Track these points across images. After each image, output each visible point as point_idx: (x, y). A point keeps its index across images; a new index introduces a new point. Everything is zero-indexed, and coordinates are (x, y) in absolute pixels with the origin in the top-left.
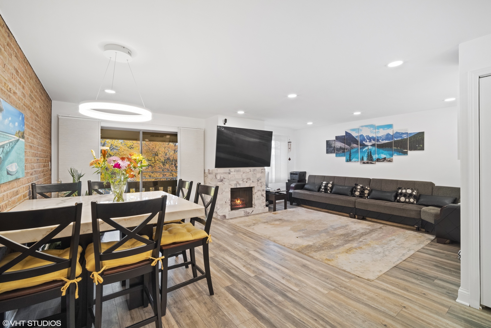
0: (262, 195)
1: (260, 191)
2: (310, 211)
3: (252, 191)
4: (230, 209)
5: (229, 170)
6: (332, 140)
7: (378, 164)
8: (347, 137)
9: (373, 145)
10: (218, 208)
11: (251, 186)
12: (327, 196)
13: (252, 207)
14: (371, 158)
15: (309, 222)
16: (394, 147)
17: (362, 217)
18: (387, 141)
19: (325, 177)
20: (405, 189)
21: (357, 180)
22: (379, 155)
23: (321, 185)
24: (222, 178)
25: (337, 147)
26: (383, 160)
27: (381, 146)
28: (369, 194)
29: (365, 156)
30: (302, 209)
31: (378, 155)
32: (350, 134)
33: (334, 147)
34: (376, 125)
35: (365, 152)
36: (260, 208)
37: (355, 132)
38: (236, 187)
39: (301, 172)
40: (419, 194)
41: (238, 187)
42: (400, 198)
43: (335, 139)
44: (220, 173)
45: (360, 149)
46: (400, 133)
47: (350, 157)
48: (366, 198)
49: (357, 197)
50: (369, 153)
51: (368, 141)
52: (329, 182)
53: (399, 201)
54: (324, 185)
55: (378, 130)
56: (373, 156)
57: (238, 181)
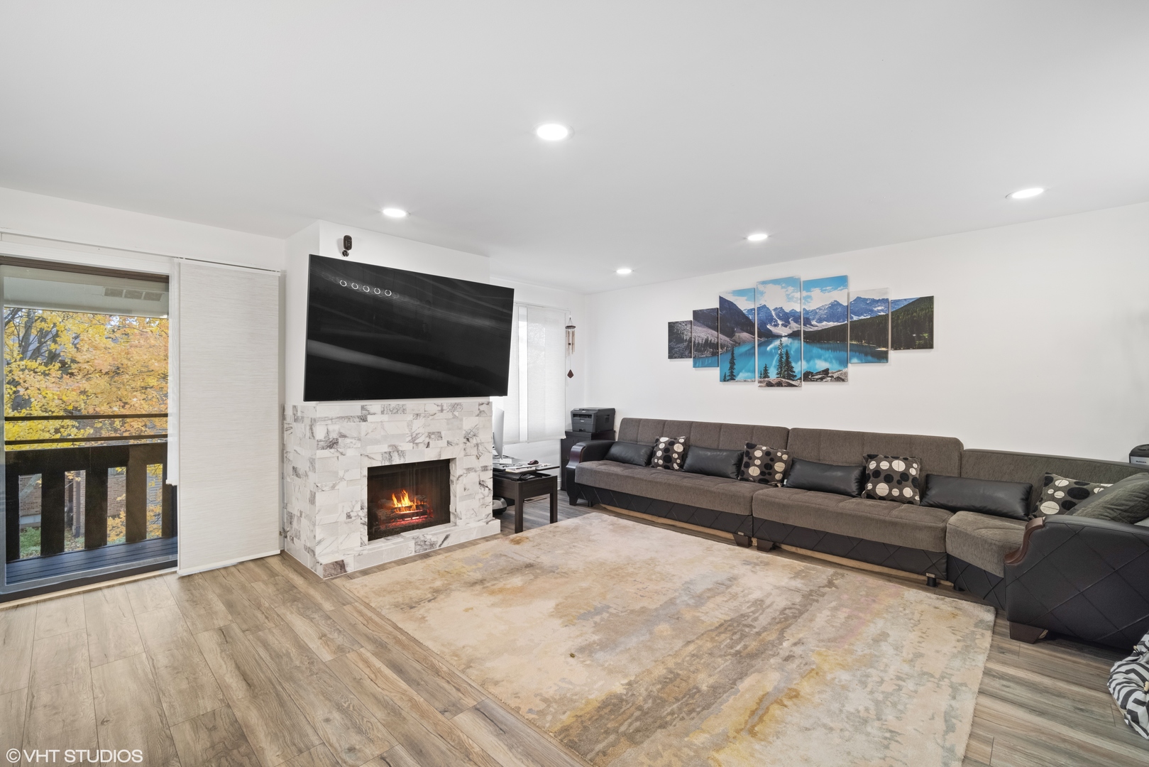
0: (481, 484)
1: (475, 471)
2: (625, 527)
3: (449, 473)
4: (366, 538)
5: (363, 408)
6: (683, 322)
7: (807, 387)
8: (724, 312)
9: (796, 335)
10: (318, 538)
11: (443, 458)
12: (671, 482)
13: (448, 521)
14: (787, 370)
15: (616, 573)
16: (851, 340)
17: (770, 544)
18: (831, 324)
19: (664, 425)
20: (886, 458)
21: (753, 434)
22: (811, 362)
23: (653, 448)
24: (333, 435)
25: (697, 341)
26: (820, 376)
27: (815, 338)
28: (786, 474)
29: (771, 365)
30: (603, 521)
31: (808, 361)
32: (732, 303)
33: (690, 341)
34: (802, 279)
35: (771, 354)
36: (473, 524)
37: (746, 298)
38: (387, 463)
39: (600, 411)
40: (924, 474)
41: (397, 461)
42: (874, 487)
43: (691, 318)
44: (325, 419)
45: (759, 345)
46: (867, 299)
47: (732, 368)
48: (779, 485)
49: (754, 481)
50: (784, 356)
51: (780, 322)
52: (675, 439)
53: (871, 496)
54: (662, 446)
55: (809, 294)
56: (793, 364)
57: (396, 443)
